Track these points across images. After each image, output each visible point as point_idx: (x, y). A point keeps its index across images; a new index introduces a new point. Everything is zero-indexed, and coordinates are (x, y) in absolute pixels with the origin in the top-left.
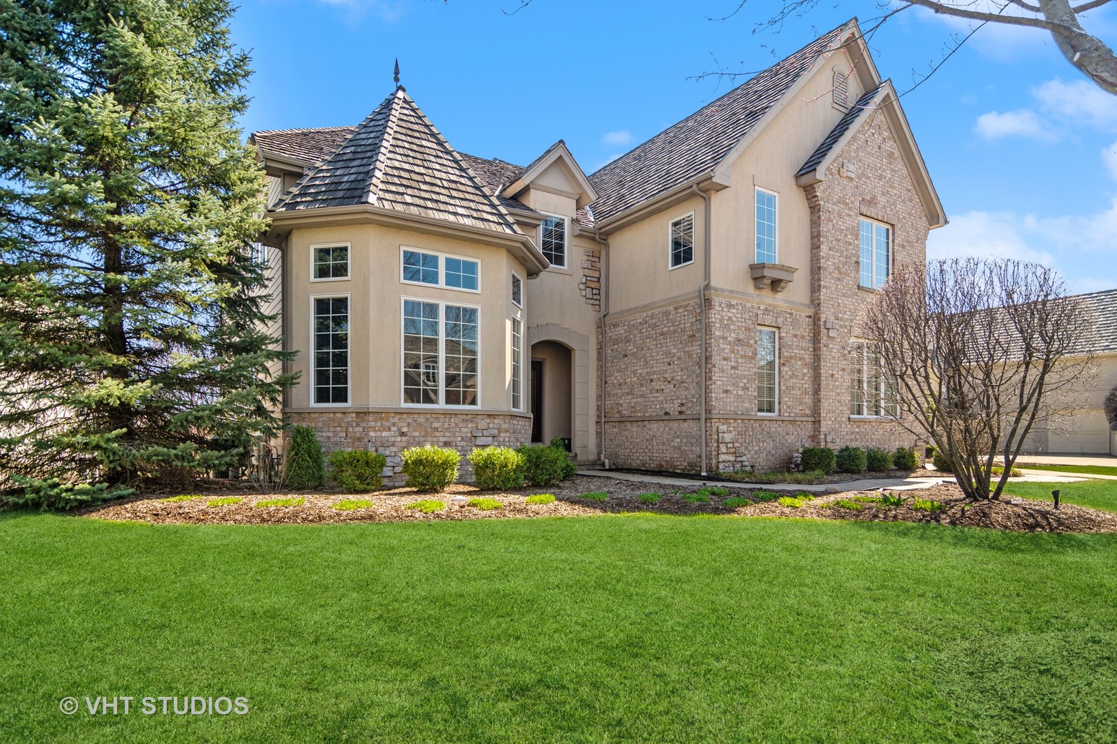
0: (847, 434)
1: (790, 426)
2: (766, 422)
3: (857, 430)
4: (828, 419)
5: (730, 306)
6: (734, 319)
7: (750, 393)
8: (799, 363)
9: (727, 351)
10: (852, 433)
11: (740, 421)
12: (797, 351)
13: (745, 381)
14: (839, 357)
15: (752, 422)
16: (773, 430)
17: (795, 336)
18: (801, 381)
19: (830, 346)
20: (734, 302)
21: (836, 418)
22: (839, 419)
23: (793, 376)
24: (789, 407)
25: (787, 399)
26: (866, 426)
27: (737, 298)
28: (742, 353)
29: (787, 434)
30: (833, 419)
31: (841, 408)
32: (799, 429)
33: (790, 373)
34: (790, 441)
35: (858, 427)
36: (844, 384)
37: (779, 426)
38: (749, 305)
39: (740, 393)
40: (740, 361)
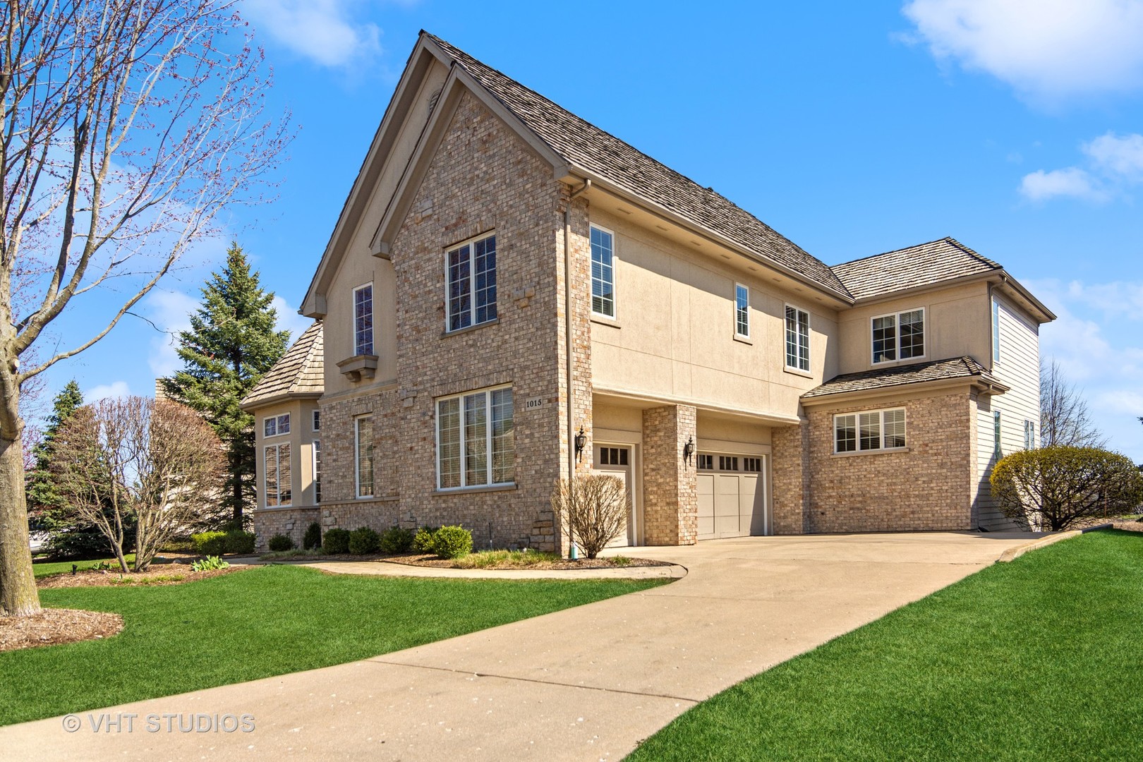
0: (430, 511)
1: (382, 507)
2: (361, 505)
3: (443, 505)
4: (407, 496)
5: (332, 408)
6: (335, 418)
7: (348, 480)
8: (390, 442)
9: (330, 447)
10: (437, 510)
11: (340, 506)
12: (387, 431)
13: (343, 470)
14: (419, 427)
15: (349, 506)
16: (367, 511)
17: (386, 416)
18: (392, 460)
19: (409, 417)
20: (334, 404)
21: (416, 495)
22: (420, 495)
23: (384, 456)
24: (380, 488)
25: (379, 480)
26: (455, 500)
27: (336, 400)
28: (341, 446)
29: (380, 515)
30: (413, 496)
31: (423, 483)
32: (391, 509)
33: (381, 454)
34: (382, 521)
35: (444, 502)
36: (426, 454)
37: (372, 507)
38: (345, 402)
39: (340, 481)
40: (339, 453)
